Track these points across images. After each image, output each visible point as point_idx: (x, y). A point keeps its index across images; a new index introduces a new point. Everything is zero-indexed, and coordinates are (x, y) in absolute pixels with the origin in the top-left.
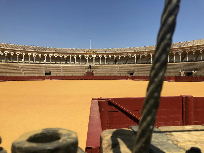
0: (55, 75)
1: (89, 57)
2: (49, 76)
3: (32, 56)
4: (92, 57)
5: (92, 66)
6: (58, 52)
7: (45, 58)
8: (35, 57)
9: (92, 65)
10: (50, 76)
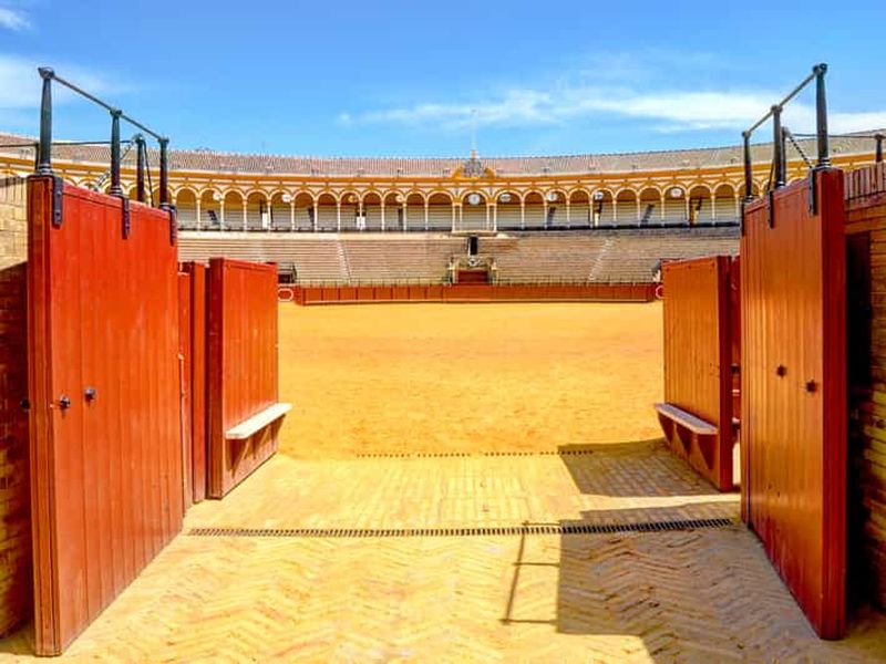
0: (317, 283)
1: (469, 194)
2: (291, 285)
3: (208, 196)
4: (481, 196)
5: (481, 238)
6: (323, 176)
7: (269, 204)
8: (222, 203)
9: (481, 235)
10: (294, 285)
